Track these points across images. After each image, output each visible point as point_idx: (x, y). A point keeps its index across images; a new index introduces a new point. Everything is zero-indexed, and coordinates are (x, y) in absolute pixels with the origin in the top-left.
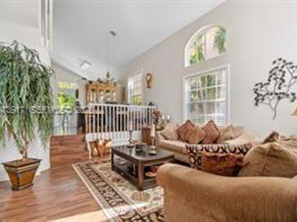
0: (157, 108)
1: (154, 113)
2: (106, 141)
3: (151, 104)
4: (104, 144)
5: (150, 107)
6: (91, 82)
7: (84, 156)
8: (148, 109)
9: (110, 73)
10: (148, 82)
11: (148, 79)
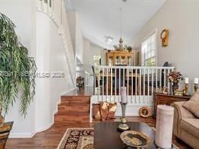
0: (174, 69)
1: (170, 75)
2: (111, 105)
3: (166, 64)
4: (109, 108)
5: (165, 68)
6: (109, 51)
7: (84, 119)
8: (163, 70)
9: (123, 39)
10: (164, 40)
11: (163, 36)
